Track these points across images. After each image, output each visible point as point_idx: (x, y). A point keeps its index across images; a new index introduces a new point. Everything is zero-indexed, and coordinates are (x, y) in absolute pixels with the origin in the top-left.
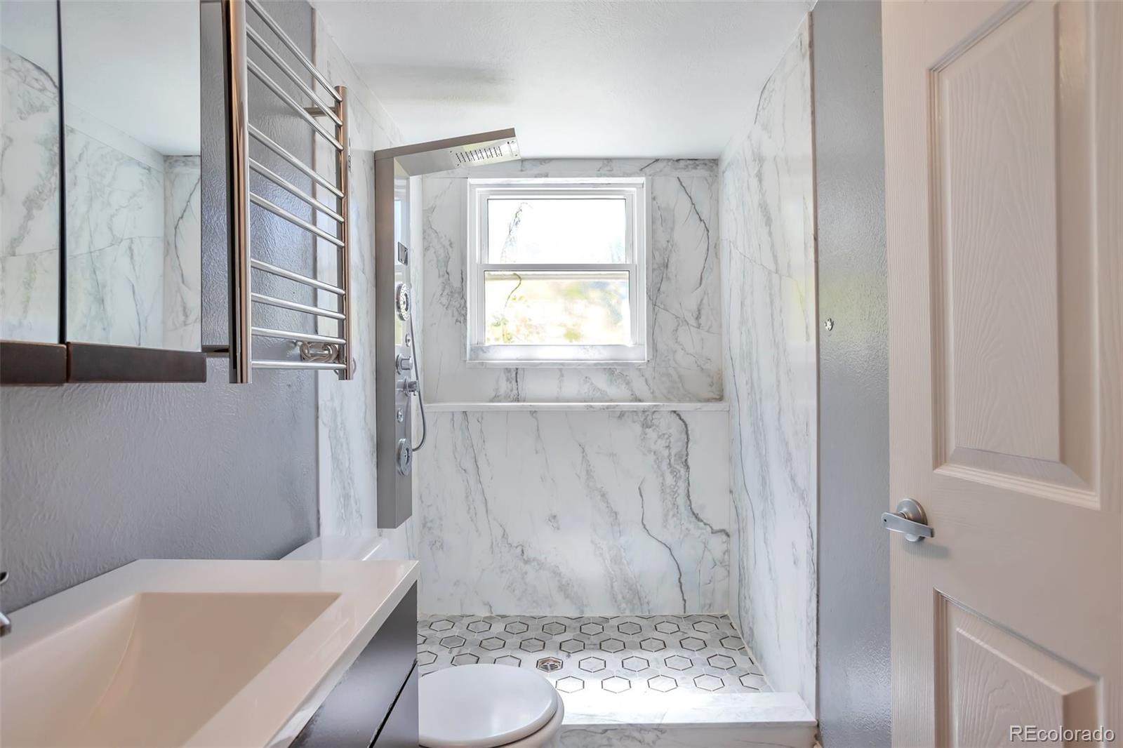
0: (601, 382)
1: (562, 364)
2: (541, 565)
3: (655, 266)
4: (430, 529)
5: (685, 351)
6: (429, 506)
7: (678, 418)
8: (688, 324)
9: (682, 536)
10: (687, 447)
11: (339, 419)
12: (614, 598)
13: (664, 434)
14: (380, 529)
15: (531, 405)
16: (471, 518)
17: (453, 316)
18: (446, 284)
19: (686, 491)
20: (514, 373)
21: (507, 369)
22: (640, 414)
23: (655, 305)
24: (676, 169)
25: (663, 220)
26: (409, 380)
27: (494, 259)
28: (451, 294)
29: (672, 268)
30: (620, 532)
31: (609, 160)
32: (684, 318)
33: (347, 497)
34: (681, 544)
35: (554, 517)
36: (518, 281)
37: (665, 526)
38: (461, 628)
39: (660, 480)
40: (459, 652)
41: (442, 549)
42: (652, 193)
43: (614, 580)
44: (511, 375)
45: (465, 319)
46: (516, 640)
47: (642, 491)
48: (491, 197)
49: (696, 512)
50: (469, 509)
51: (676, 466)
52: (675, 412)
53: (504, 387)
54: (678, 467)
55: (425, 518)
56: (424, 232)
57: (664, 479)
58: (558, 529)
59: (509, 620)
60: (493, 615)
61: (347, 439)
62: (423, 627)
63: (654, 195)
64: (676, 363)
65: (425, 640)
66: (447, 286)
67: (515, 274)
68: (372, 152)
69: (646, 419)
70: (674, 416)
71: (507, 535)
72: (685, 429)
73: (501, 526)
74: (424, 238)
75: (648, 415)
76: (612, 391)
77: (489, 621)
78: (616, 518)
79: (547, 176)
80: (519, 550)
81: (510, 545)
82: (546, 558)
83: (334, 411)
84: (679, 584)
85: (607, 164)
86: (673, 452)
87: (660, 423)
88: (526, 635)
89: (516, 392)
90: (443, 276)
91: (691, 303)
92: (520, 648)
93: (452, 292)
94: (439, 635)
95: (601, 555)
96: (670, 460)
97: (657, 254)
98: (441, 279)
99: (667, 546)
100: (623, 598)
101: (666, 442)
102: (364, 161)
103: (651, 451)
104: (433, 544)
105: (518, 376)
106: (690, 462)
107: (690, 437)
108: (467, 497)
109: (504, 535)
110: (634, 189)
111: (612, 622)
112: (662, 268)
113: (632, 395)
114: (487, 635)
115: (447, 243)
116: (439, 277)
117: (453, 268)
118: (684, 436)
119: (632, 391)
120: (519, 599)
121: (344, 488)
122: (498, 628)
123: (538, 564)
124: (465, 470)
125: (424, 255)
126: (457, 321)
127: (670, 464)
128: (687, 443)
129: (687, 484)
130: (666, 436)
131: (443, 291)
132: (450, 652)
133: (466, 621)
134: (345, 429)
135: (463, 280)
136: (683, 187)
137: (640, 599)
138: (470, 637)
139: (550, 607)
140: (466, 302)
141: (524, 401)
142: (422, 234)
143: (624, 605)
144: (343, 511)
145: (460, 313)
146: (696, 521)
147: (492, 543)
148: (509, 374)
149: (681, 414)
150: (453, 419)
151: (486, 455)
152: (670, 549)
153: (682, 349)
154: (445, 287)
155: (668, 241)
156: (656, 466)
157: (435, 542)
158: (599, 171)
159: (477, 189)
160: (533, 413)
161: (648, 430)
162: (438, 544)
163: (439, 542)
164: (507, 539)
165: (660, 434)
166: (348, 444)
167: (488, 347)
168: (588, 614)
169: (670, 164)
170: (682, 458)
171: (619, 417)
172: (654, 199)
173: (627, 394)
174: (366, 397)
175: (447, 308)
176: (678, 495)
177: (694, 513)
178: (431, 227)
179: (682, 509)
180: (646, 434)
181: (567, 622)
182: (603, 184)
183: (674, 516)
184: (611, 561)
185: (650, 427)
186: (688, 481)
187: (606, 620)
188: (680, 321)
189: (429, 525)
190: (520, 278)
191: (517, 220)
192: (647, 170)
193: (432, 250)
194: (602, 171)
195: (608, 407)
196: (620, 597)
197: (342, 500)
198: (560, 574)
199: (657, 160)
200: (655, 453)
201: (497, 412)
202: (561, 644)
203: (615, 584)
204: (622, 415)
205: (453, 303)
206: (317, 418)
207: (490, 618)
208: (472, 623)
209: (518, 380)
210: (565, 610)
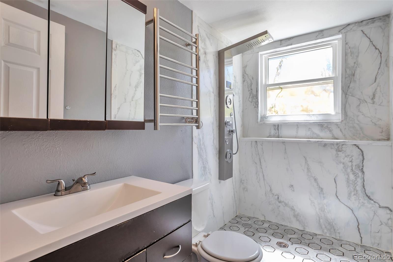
0: (317, 130)
1: (298, 123)
2: (286, 205)
3: (347, 76)
4: (243, 183)
5: (364, 116)
6: (243, 175)
7: (357, 148)
8: (366, 102)
9: (360, 205)
10: (363, 162)
11: (202, 142)
12: (320, 226)
13: (348, 155)
14: (220, 180)
15: (282, 139)
16: (258, 181)
17: (253, 105)
18: (251, 93)
19: (362, 184)
20: (277, 126)
21: (274, 125)
22: (335, 145)
23: (346, 94)
24: (360, 26)
25: (352, 53)
26: (231, 129)
27: (271, 82)
28: (253, 97)
29: (357, 76)
30: (324, 197)
31: (322, 31)
32: (364, 99)
33: (205, 168)
34: (359, 209)
35: (292, 186)
36: (281, 90)
37: (349, 199)
38: (252, 222)
39: (347, 177)
40: (248, 230)
41: (247, 191)
42: (345, 41)
43: (320, 218)
44: (276, 127)
45: (258, 106)
46: (272, 231)
47: (336, 180)
48: (269, 58)
49: (368, 195)
50: (257, 178)
51: (356, 171)
52: (355, 145)
53: (273, 132)
54: (357, 172)
55: (241, 179)
56: (243, 75)
57: (348, 176)
58: (294, 191)
59: (271, 223)
60: (266, 220)
61: (205, 149)
62: (238, 218)
63: (347, 42)
64: (358, 121)
65: (237, 222)
66: (251, 94)
67: (280, 87)
68: (217, 51)
69: (338, 147)
70: (354, 147)
71: (272, 190)
72: (362, 154)
73: (269, 186)
74: (243, 78)
75: (340, 146)
76: (322, 134)
77: (263, 222)
78: (322, 191)
79: (291, 45)
80: (277, 197)
81: (273, 194)
82: (288, 202)
83: (200, 140)
84: (358, 229)
85: (321, 33)
86: (354, 164)
87: (346, 150)
88: (276, 231)
89: (278, 134)
90: (250, 90)
91: (369, 91)
92: (272, 235)
93: (253, 96)
94: (243, 222)
95: (314, 206)
96: (352, 168)
97: (348, 70)
98: (249, 92)
99: (350, 209)
100: (325, 227)
101: (350, 159)
102: (213, 55)
103: (341, 163)
104: (244, 189)
105: (279, 128)
106: (365, 169)
107: (365, 157)
108: (256, 173)
109: (271, 190)
110: (337, 41)
111: (318, 237)
112: (351, 77)
113: (333, 136)
114: (261, 227)
115: (251, 78)
116: (248, 91)
117: (254, 87)
118: (361, 157)
119: (333, 134)
120: (277, 216)
121: (204, 164)
122: (266, 225)
123: (285, 204)
124: (256, 163)
125: (243, 84)
126: (255, 107)
127: (352, 169)
128: (363, 160)
129: (362, 180)
130: (350, 156)
131: (250, 96)
132: (245, 229)
133: (255, 220)
134: (204, 145)
135: (257, 91)
136: (365, 34)
137: (334, 230)
138: (254, 226)
139: (290, 222)
140: (258, 100)
141: (281, 138)
142: (242, 75)
143: (325, 231)
144: (203, 172)
145: (256, 104)
146: (369, 200)
147: (266, 193)
148: (275, 127)
149: (359, 146)
150: (252, 144)
151: (264, 158)
152: (352, 211)
153: (362, 115)
154: (250, 95)
155: (355, 63)
156: (344, 170)
157: (245, 188)
158: (316, 37)
159: (264, 56)
160: (284, 142)
161: (339, 153)
162: (246, 189)
163: (246, 188)
164: (272, 192)
165: (347, 155)
166: (205, 150)
167: (267, 117)
168: (307, 230)
169: (357, 24)
170: (359, 167)
171: (324, 146)
172: (347, 44)
173: (330, 135)
174: (214, 135)
175: (251, 102)
176: (357, 185)
177: (367, 196)
178: (246, 73)
179: (360, 192)
180: (338, 155)
181: (296, 231)
182: (319, 42)
183: (354, 195)
184: (319, 209)
185: (341, 151)
186: (364, 179)
187: (316, 235)
188: (361, 101)
189: (242, 182)
190: (282, 88)
191: (280, 65)
192: (343, 31)
193: (246, 81)
194: (318, 37)
195: (318, 141)
196: (323, 227)
197: (203, 168)
198: (294, 210)
199: (349, 25)
200: (343, 163)
201: (269, 142)
202: (290, 238)
203: (321, 220)
204: (325, 145)
205: (253, 100)
206: (192, 141)
207: (264, 221)
208: (256, 221)
209: (279, 129)
210: (296, 225)
